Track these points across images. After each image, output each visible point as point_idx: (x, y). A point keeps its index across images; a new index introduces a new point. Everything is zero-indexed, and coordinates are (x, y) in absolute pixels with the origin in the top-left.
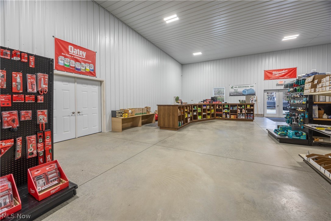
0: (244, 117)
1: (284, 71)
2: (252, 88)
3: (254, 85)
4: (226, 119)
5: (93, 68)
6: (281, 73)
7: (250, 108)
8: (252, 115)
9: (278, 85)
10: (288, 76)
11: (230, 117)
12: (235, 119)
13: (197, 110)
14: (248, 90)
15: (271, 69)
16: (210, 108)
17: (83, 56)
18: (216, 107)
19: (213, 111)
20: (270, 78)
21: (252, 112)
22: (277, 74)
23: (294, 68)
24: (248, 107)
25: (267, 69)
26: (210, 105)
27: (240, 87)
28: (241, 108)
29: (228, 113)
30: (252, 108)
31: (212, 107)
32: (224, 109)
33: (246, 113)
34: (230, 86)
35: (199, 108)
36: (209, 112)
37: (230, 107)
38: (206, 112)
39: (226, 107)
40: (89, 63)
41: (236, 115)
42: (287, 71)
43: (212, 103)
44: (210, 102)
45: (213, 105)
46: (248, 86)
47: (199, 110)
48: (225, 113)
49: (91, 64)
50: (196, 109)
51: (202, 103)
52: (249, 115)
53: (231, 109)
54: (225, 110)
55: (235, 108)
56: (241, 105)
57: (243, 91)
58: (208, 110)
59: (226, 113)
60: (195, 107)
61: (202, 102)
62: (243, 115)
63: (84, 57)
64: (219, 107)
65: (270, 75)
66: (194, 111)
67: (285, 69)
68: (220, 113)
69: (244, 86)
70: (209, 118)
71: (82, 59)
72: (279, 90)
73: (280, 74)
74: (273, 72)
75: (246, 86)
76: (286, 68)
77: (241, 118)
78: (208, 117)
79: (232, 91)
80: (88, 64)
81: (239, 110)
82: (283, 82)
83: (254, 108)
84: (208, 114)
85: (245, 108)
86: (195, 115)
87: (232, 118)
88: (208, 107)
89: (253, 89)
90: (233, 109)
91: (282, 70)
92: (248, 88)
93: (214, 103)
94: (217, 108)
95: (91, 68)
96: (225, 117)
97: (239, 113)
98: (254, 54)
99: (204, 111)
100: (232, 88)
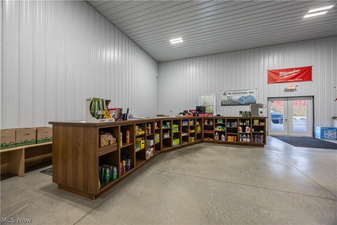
0: (248, 140)
1: (295, 71)
2: (252, 95)
3: (255, 91)
4: (220, 143)
6: (291, 74)
7: (258, 125)
8: (262, 136)
9: (287, 90)
10: (300, 78)
11: (227, 139)
12: (234, 142)
13: (170, 130)
14: (246, 98)
15: (277, 68)
16: (194, 123)
18: (204, 122)
19: (199, 129)
20: (276, 80)
21: (262, 132)
22: (285, 75)
23: (308, 67)
24: (256, 122)
25: (271, 68)
26: (194, 120)
27: (236, 93)
28: (244, 124)
29: (223, 133)
30: (262, 124)
31: (198, 123)
32: (217, 125)
33: (253, 133)
34: (222, 92)
35: (174, 126)
36: (193, 131)
37: (226, 123)
38: (188, 132)
39: (220, 122)
41: (237, 135)
42: (298, 71)
43: (198, 115)
44: (194, 114)
45: (199, 120)
46: (246, 91)
47: (175, 129)
48: (218, 132)
50: (169, 127)
51: (182, 115)
52: (256, 136)
53: (228, 126)
54: (219, 127)
55: (234, 125)
56: (243, 120)
57: (240, 99)
58: (192, 128)
59: (220, 133)
60: (168, 124)
61: (181, 113)
62: (247, 136)
64: (209, 123)
65: (276, 76)
66: (165, 131)
67: (297, 69)
68: (210, 132)
69: (240, 92)
70: (193, 141)
72: (287, 97)
73: (289, 75)
74: (280, 73)
75: (243, 92)
76: (297, 67)
77: (244, 141)
78: (191, 140)
79: (225, 98)
81: (240, 128)
82: (295, 86)
83: (265, 124)
84: (192, 135)
85: (252, 125)
86: (167, 139)
87: (229, 140)
88: (191, 123)
89: (253, 97)
90: (231, 126)
91: (292, 70)
92: (245, 95)
93: (201, 116)
94: (206, 124)
96: (218, 139)
97: (240, 133)
98: (255, 48)
99: (185, 129)
100: (224, 94)
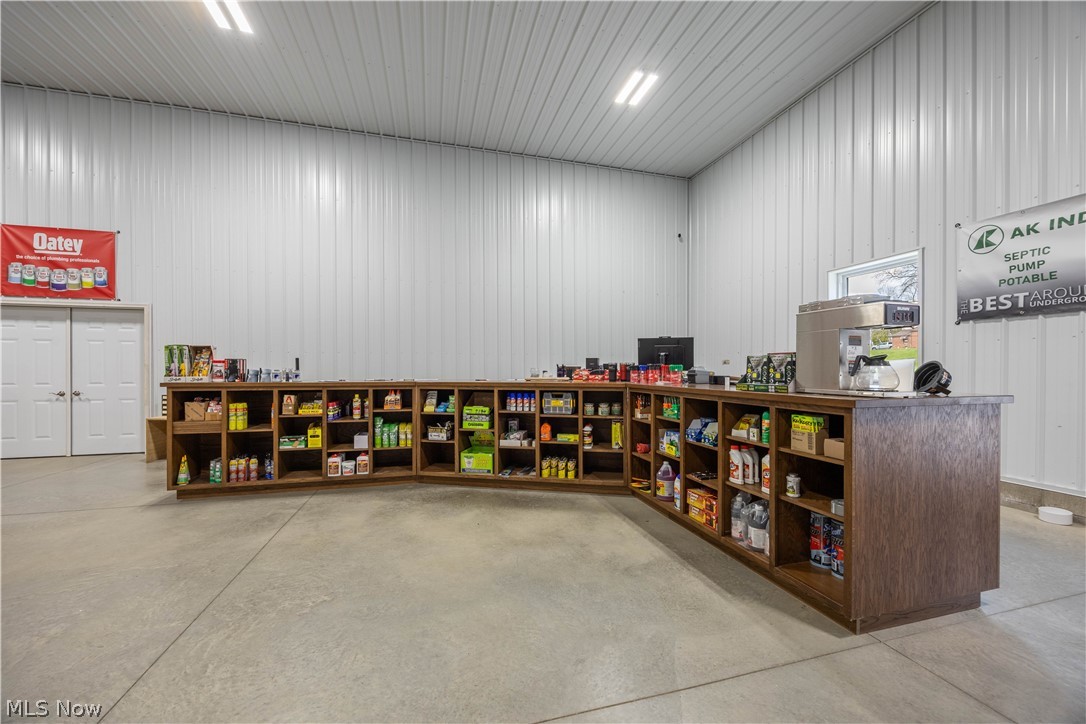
5: (104, 277)
17: (74, 251)
26: (575, 395)
35: (474, 409)
36: (567, 438)
39: (670, 412)
40: (93, 266)
47: (476, 418)
49: (98, 268)
58: (558, 425)
63: (78, 253)
66: (437, 421)
71: (72, 260)
79: (988, 269)
80: (89, 269)
86: (438, 445)
88: (560, 406)
95: (98, 279)
100: (980, 245)
